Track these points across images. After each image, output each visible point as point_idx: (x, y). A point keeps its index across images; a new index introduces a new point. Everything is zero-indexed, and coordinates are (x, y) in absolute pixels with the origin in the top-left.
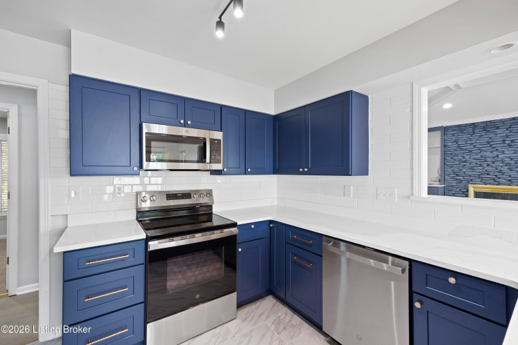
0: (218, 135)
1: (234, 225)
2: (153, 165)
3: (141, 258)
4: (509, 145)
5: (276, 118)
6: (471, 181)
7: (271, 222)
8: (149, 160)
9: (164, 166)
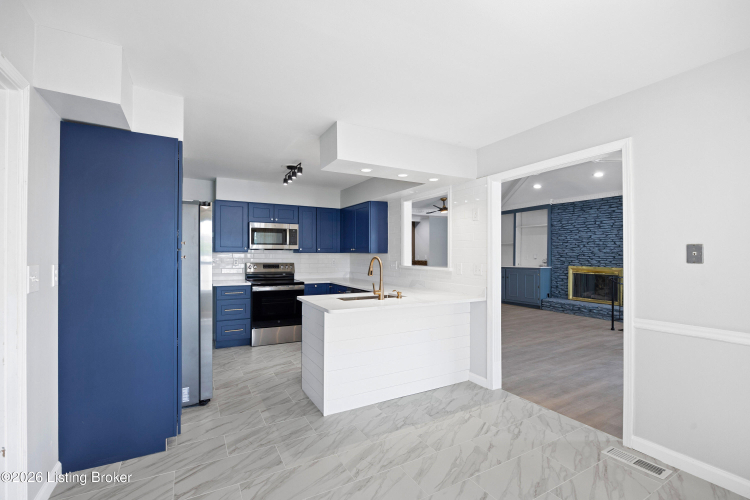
0: (295, 227)
1: (302, 283)
2: (255, 247)
3: (249, 295)
4: (600, 227)
5: (342, 211)
6: (570, 263)
7: (330, 284)
8: (253, 243)
9: (260, 247)
